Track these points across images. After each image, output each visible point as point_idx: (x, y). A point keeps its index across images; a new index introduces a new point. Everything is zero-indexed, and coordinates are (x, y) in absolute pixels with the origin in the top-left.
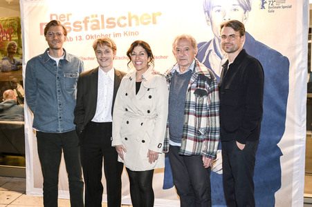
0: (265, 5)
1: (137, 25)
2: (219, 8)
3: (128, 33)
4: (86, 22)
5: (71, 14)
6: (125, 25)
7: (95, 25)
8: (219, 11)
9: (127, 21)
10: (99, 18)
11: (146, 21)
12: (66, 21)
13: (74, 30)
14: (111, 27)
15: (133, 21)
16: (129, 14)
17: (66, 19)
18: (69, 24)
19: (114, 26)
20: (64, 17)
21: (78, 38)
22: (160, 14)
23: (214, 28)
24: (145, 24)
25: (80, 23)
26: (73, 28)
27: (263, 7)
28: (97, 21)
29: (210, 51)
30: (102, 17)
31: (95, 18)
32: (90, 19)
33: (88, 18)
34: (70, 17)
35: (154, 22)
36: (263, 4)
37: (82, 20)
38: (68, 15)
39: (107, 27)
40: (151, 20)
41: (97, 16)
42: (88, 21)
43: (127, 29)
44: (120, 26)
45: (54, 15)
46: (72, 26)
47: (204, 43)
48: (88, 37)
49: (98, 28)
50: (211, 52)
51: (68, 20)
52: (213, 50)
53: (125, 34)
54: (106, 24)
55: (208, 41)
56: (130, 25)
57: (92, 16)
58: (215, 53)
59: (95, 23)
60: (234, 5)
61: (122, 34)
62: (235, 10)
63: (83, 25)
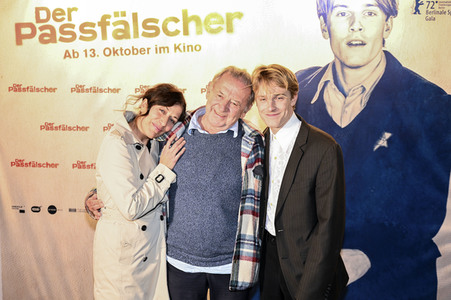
0: (420, 8)
1: (199, 32)
2: (342, 10)
3: (181, 47)
4: (103, 23)
5: (75, 9)
6: (177, 33)
7: (120, 30)
8: (343, 14)
9: (180, 26)
10: (129, 19)
11: (214, 27)
12: (66, 22)
13: (81, 38)
14: (150, 35)
15: (192, 26)
16: (185, 13)
17: (66, 17)
18: (73, 26)
19: (157, 34)
20: (63, 13)
21: (89, 53)
22: (240, 15)
23: (335, 43)
24: (213, 32)
25: (93, 25)
26: (79, 34)
27: (417, 11)
28: (126, 23)
29: (326, 83)
30: (135, 16)
31: (120, 18)
32: (112, 20)
33: (109, 17)
34: (73, 13)
35: (230, 30)
36: (418, 5)
37: (96, 19)
38: (70, 10)
39: (144, 34)
40: (224, 26)
41: (124, 14)
42: (108, 23)
43: (180, 39)
44: (168, 33)
45: (43, 9)
46: (76, 30)
47: (317, 68)
48: (107, 52)
49: (126, 35)
50: (329, 85)
51: (70, 19)
52: (332, 81)
53: (177, 48)
54: (141, 30)
55: (323, 65)
56: (186, 32)
57: (116, 14)
58: (334, 86)
59: (122, 27)
60: (369, 5)
61: (172, 49)
62: (370, 14)
63: (98, 29)
